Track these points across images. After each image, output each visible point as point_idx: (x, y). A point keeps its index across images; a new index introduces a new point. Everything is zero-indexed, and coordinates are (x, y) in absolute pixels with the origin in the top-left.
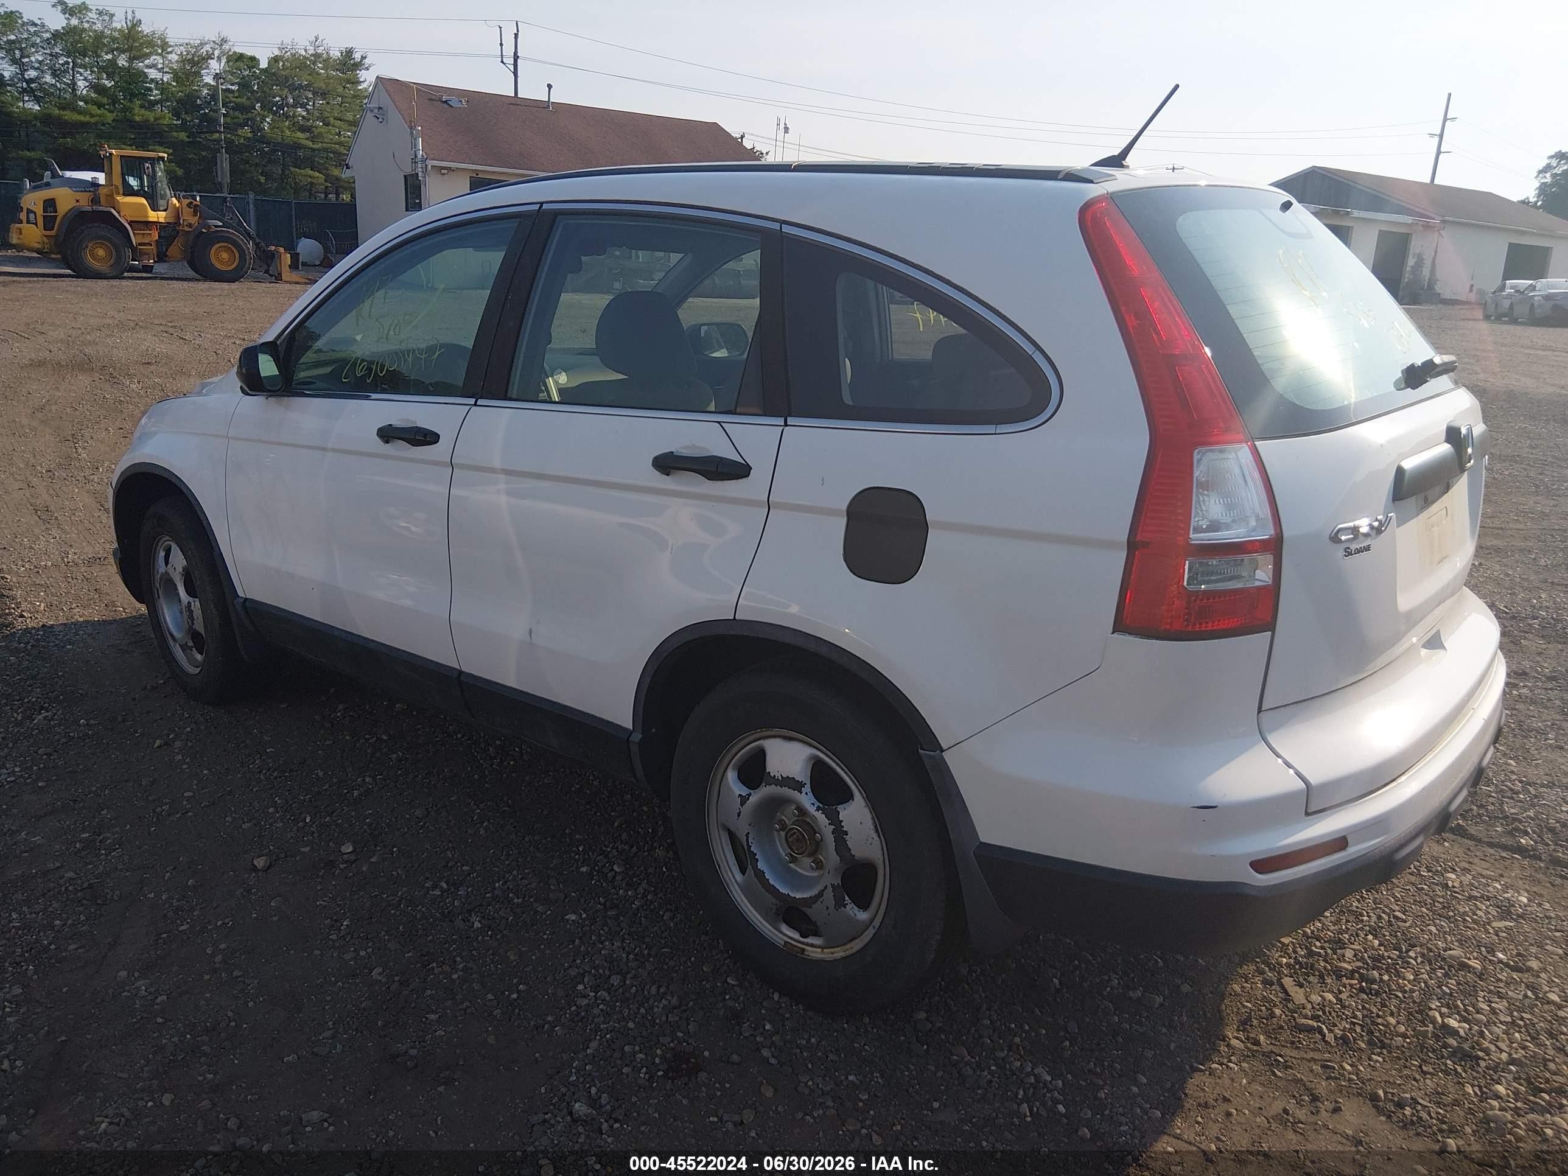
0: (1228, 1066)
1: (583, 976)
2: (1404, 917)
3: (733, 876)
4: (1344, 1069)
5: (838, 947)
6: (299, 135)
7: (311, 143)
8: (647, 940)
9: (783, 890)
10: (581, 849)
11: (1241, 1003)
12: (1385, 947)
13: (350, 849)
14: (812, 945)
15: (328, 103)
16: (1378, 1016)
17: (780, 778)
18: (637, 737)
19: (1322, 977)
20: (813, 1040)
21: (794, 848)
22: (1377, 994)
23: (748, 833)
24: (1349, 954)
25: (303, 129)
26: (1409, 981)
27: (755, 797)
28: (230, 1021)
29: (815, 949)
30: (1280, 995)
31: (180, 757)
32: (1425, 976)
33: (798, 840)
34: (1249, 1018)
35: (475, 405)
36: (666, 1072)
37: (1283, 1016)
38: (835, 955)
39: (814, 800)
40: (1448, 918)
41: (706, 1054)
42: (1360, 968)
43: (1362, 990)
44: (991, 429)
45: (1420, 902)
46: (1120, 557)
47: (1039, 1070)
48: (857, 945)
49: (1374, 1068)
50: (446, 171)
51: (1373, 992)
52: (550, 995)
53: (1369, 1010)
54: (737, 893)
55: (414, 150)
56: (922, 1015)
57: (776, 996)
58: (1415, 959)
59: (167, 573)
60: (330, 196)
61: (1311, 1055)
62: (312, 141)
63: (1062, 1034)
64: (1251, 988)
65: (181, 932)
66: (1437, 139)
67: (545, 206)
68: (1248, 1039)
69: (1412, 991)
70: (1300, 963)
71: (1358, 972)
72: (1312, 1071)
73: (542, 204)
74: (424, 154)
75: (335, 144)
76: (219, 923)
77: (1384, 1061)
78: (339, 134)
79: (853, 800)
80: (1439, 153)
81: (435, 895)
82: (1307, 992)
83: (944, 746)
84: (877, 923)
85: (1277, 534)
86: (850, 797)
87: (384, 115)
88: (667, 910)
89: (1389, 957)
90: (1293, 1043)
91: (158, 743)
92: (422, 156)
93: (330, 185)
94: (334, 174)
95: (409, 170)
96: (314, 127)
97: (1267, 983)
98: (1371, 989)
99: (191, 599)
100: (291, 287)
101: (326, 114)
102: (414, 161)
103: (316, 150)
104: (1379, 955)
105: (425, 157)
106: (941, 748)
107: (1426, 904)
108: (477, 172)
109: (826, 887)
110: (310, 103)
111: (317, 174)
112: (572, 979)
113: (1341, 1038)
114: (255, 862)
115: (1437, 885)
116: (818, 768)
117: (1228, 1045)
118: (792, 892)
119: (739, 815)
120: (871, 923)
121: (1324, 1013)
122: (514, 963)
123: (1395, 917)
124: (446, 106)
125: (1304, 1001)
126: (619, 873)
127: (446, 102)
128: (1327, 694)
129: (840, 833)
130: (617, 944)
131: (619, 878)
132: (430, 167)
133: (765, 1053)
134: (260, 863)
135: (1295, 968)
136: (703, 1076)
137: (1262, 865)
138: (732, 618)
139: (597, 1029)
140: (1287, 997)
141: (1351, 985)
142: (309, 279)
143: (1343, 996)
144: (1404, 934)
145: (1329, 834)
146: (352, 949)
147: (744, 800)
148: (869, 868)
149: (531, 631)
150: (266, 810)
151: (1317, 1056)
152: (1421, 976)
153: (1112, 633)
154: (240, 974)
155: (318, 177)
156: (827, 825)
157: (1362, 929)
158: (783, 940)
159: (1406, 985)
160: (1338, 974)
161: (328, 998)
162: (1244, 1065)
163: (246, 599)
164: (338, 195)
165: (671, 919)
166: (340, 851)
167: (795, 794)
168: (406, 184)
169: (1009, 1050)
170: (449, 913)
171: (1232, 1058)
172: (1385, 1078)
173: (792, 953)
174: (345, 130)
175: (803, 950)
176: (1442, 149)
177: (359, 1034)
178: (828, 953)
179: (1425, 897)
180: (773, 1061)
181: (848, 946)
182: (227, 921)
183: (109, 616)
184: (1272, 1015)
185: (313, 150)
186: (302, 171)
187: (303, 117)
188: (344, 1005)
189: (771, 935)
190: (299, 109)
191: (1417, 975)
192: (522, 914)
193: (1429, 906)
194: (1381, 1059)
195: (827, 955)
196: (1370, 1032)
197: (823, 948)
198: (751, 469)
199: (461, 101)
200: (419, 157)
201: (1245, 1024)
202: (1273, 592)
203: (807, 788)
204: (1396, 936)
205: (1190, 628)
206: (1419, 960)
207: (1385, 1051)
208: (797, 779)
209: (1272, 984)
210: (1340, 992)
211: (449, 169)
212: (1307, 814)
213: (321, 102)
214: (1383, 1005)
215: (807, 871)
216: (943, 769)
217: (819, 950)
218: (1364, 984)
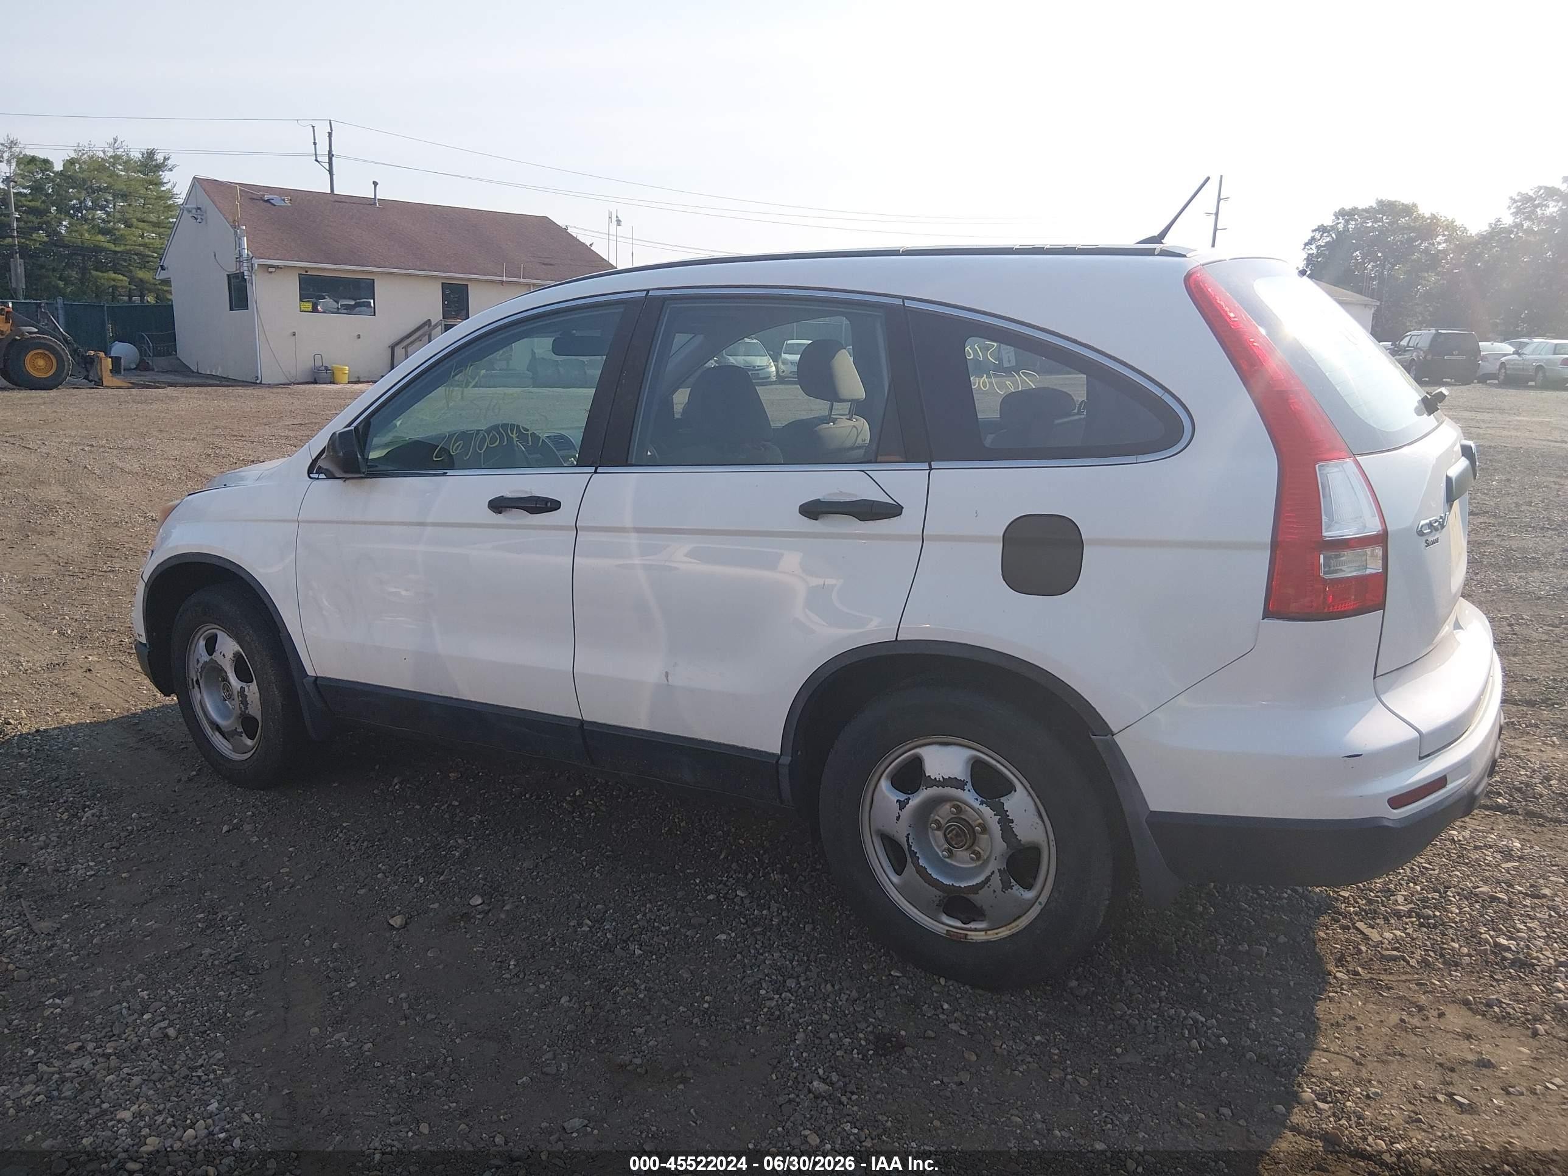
0: (1342, 994)
1: (759, 982)
2: (1431, 867)
3: (889, 879)
4: (1434, 984)
5: (1002, 927)
6: (100, 237)
7: (113, 246)
8: (800, 949)
9: (946, 882)
10: (698, 882)
11: (1331, 945)
12: (1426, 891)
13: (480, 901)
14: (976, 930)
15: (130, 205)
16: (1443, 943)
17: (942, 779)
18: (786, 760)
19: (1386, 919)
20: (991, 1012)
21: (953, 843)
22: (1435, 927)
23: (909, 834)
24: (1400, 899)
25: (104, 232)
26: (1456, 914)
27: (915, 801)
28: (446, 1058)
29: (978, 932)
30: (1359, 936)
31: (255, 839)
32: (1467, 909)
33: (957, 835)
34: (1343, 956)
35: (596, 472)
36: (876, 1053)
37: (1369, 951)
38: (999, 935)
39: (977, 796)
40: (1467, 864)
41: (903, 1033)
42: (1413, 908)
43: (1421, 925)
44: (1132, 459)
45: (1439, 855)
46: (1263, 558)
47: (1193, 1014)
48: (1023, 922)
49: (1458, 982)
50: (273, 270)
51: (1431, 926)
52: (738, 1002)
53: (1434, 939)
54: (894, 893)
55: (238, 249)
56: (1074, 983)
57: (942, 981)
58: (1454, 897)
59: (213, 661)
60: (134, 298)
61: (1404, 977)
62: (114, 244)
63: (1197, 984)
64: (1334, 933)
65: (351, 988)
66: (1213, 217)
67: (651, 293)
68: (1348, 971)
69: (1462, 922)
70: (1365, 911)
71: (1414, 912)
72: (1410, 989)
73: (648, 291)
74: (250, 253)
75: (140, 245)
76: (387, 977)
77: (1462, 975)
78: (142, 236)
79: (1015, 791)
80: (1216, 230)
81: (584, 931)
82: (1379, 932)
83: (1115, 730)
84: (1043, 899)
85: (1383, 530)
86: (1011, 788)
87: (202, 215)
88: (806, 923)
89: (1433, 898)
90: (1385, 970)
91: (225, 828)
92: (248, 255)
93: (134, 287)
94: (139, 276)
95: (233, 269)
96: (116, 229)
97: (1345, 928)
98: (1429, 924)
99: (244, 685)
100: (115, 391)
101: (128, 216)
102: (239, 259)
103: (118, 252)
104: (1424, 897)
105: (251, 255)
106: (1112, 731)
107: (1444, 856)
108: (306, 269)
109: (993, 873)
110: (110, 206)
111: (121, 277)
112: (751, 987)
113: (1422, 961)
114: (391, 922)
115: (1446, 840)
116: (977, 768)
117: (1335, 977)
118: (956, 882)
119: (898, 818)
120: (1037, 899)
121: (1400, 944)
122: (689, 980)
123: (1424, 868)
124: (269, 205)
125: (1381, 939)
126: (745, 897)
127: (268, 201)
128: (1412, 663)
129: (1006, 822)
130: (776, 955)
131: (747, 901)
132: (256, 265)
133: (954, 1027)
134: (397, 921)
135: (1362, 915)
136: (909, 1051)
137: (1397, 802)
138: (894, 639)
139: (797, 1024)
140: (1366, 938)
141: (1412, 923)
142: (131, 383)
143: (1410, 931)
144: (1437, 879)
145: (1431, 776)
146: (531, 984)
147: (902, 805)
148: (1034, 851)
149: (667, 673)
150: (374, 876)
151: (1409, 977)
152: (1464, 909)
153: (1263, 619)
154: (433, 1016)
155: (122, 280)
156: (993, 816)
157: (1402, 879)
158: (944, 929)
159: (1455, 918)
160: (1398, 915)
161: (532, 1027)
162: (1355, 991)
163: (317, 678)
164: (142, 296)
165: (814, 929)
166: (469, 904)
167: (958, 793)
168: (229, 284)
169: (1160, 1002)
170: (606, 944)
171: (1344, 986)
172: (1469, 987)
173: (956, 941)
174: (148, 232)
175: (966, 935)
176: (1218, 227)
177: (577, 1053)
178: (993, 934)
179: (1441, 851)
180: (964, 1033)
181: (1013, 925)
182: (393, 973)
183: (100, 718)
184: (1360, 952)
185: (116, 252)
186: (105, 274)
187: (103, 220)
188: (549, 1030)
189: (931, 926)
190: (99, 212)
191: (1461, 909)
192: (675, 938)
193: (1447, 857)
194: (1459, 975)
195: (992, 936)
196: (1442, 956)
197: (986, 930)
198: (903, 508)
199: (284, 200)
200: (245, 256)
201: (1340, 961)
202: (1382, 578)
203: (969, 786)
204: (1432, 882)
205: (1326, 610)
206: (1457, 898)
207: (1460, 968)
208: (959, 778)
209: (1348, 928)
210: (1406, 929)
211: (277, 267)
212: (1421, 758)
213: (122, 204)
214: (1444, 935)
215: (968, 863)
216: (1115, 751)
217: (983, 933)
218: (1422, 920)
